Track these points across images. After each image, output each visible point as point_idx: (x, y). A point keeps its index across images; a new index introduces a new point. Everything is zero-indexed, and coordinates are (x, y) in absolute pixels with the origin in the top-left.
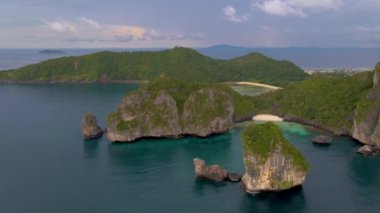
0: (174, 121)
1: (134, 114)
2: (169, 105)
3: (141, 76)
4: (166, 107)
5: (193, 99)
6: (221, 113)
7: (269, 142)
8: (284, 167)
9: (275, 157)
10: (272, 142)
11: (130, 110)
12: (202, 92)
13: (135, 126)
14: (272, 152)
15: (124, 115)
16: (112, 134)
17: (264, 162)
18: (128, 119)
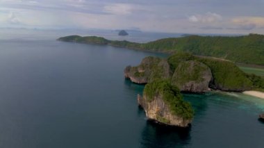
1: (144, 69)
4: (163, 68)
5: (180, 66)
6: (195, 78)
7: (155, 89)
8: (163, 109)
9: (159, 101)
10: (157, 90)
11: (143, 66)
12: (187, 62)
13: (143, 76)
14: (157, 96)
15: (139, 69)
16: (131, 78)
17: (151, 102)
18: (141, 71)
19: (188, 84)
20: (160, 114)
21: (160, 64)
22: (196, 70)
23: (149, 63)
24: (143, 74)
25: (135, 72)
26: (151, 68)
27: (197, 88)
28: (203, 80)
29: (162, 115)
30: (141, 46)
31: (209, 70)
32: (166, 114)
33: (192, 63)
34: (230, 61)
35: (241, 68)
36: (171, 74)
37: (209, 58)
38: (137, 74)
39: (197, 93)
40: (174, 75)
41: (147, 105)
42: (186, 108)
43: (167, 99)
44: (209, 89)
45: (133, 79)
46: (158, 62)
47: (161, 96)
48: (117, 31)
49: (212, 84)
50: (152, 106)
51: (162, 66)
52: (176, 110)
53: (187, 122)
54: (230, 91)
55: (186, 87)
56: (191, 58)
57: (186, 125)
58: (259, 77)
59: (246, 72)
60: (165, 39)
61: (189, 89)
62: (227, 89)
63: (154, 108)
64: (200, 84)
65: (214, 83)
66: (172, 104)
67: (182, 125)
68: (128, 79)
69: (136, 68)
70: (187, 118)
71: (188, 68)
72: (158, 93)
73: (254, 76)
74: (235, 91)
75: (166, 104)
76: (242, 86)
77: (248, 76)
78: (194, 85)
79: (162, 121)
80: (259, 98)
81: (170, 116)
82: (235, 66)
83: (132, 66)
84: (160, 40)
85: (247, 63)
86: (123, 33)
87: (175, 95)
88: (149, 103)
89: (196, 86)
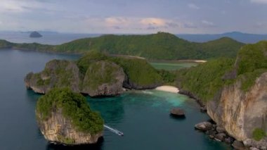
0: (75, 83)
1: (48, 76)
2: (73, 71)
3: (127, 52)
4: (71, 73)
5: (90, 68)
6: (108, 80)
7: (51, 103)
8: (65, 126)
9: (59, 116)
10: (54, 103)
11: (47, 72)
12: (98, 63)
13: (48, 83)
14: (55, 111)
15: (42, 75)
16: (33, 88)
17: (47, 120)
18: (45, 78)
19: (101, 87)
20: (62, 133)
21: (68, 68)
22: (108, 71)
23: (54, 68)
24: (48, 82)
25: (38, 80)
26: (58, 74)
27: (112, 90)
28: (116, 81)
29: (64, 134)
30: (55, 48)
31: (122, 69)
32: (70, 132)
33: (103, 63)
34: (143, 58)
35: (152, 64)
36: (82, 78)
37: (122, 56)
38: (41, 83)
39: (111, 96)
40: (85, 79)
41: (44, 125)
42: (94, 120)
43: (68, 113)
44: (124, 89)
45: (36, 90)
46: (66, 66)
47: (60, 110)
48: (28, 32)
49: (126, 84)
50: (50, 126)
51: (71, 70)
52: (81, 126)
53: (97, 136)
54: (144, 89)
55: (99, 91)
56: (104, 58)
57: (96, 140)
58: (168, 72)
59: (156, 68)
60: (82, 39)
61: (103, 93)
62: (141, 87)
63: (53, 127)
64: (113, 86)
65: (128, 83)
66: (75, 118)
67: (91, 142)
68: (30, 89)
69: (39, 75)
70: (96, 132)
71: (99, 70)
72: (56, 106)
73: (163, 71)
74: (148, 89)
75: (67, 119)
76: (155, 83)
77: (158, 72)
78: (108, 87)
79: (66, 142)
80: (169, 92)
81: (75, 133)
82: (147, 63)
83: (34, 73)
84: (76, 41)
85: (158, 59)
86: (35, 35)
87: (79, 106)
88: (45, 123)
89: (109, 88)
